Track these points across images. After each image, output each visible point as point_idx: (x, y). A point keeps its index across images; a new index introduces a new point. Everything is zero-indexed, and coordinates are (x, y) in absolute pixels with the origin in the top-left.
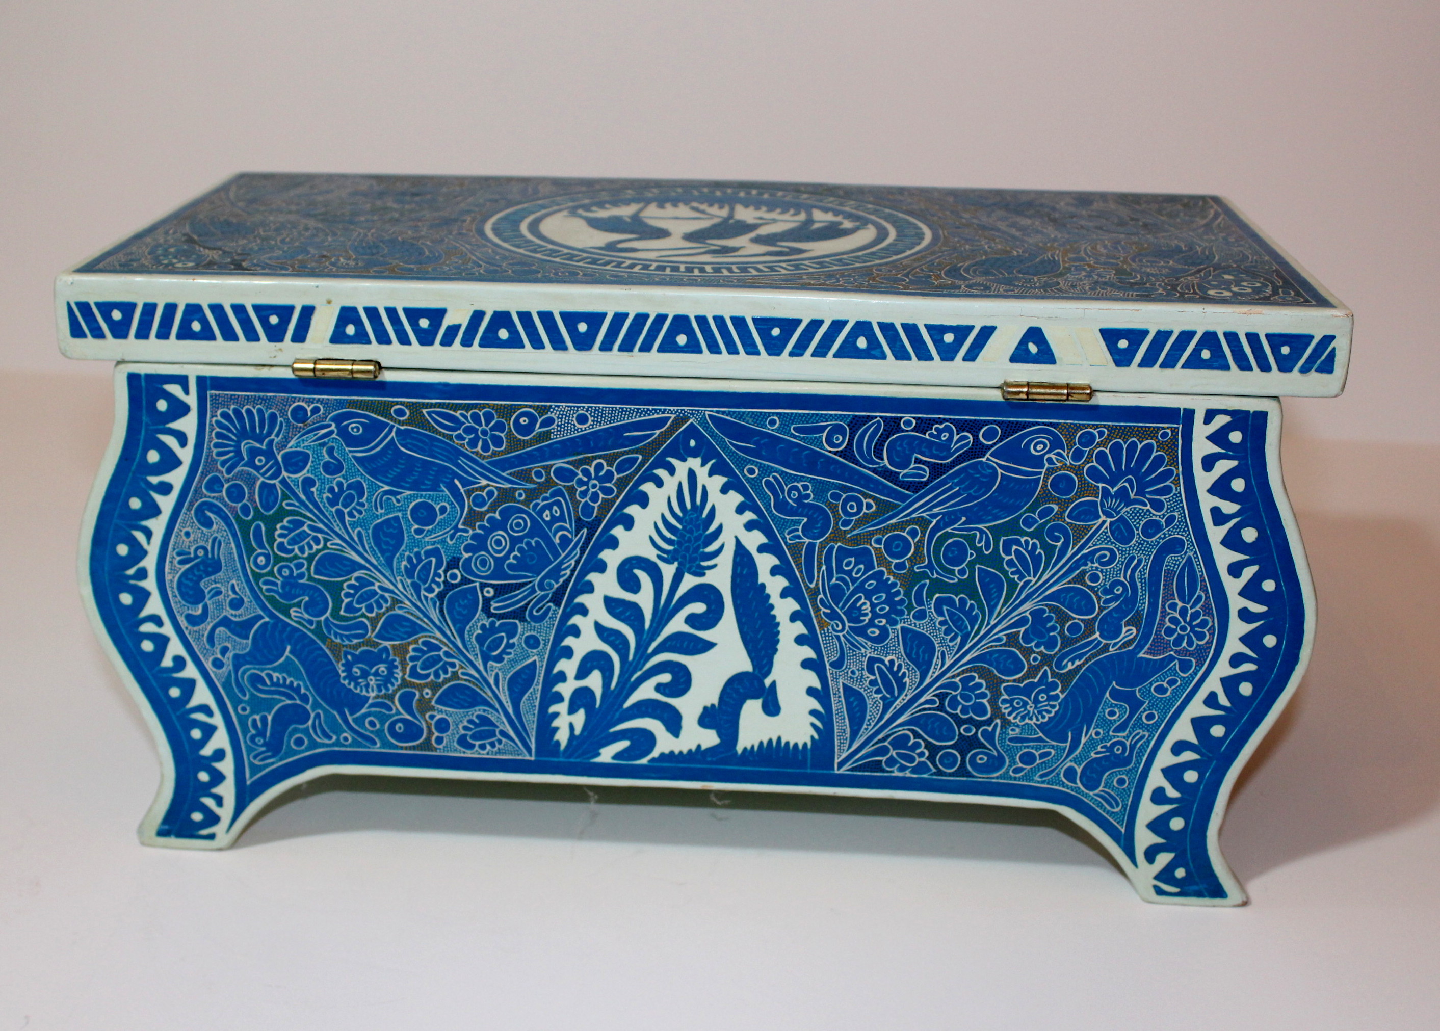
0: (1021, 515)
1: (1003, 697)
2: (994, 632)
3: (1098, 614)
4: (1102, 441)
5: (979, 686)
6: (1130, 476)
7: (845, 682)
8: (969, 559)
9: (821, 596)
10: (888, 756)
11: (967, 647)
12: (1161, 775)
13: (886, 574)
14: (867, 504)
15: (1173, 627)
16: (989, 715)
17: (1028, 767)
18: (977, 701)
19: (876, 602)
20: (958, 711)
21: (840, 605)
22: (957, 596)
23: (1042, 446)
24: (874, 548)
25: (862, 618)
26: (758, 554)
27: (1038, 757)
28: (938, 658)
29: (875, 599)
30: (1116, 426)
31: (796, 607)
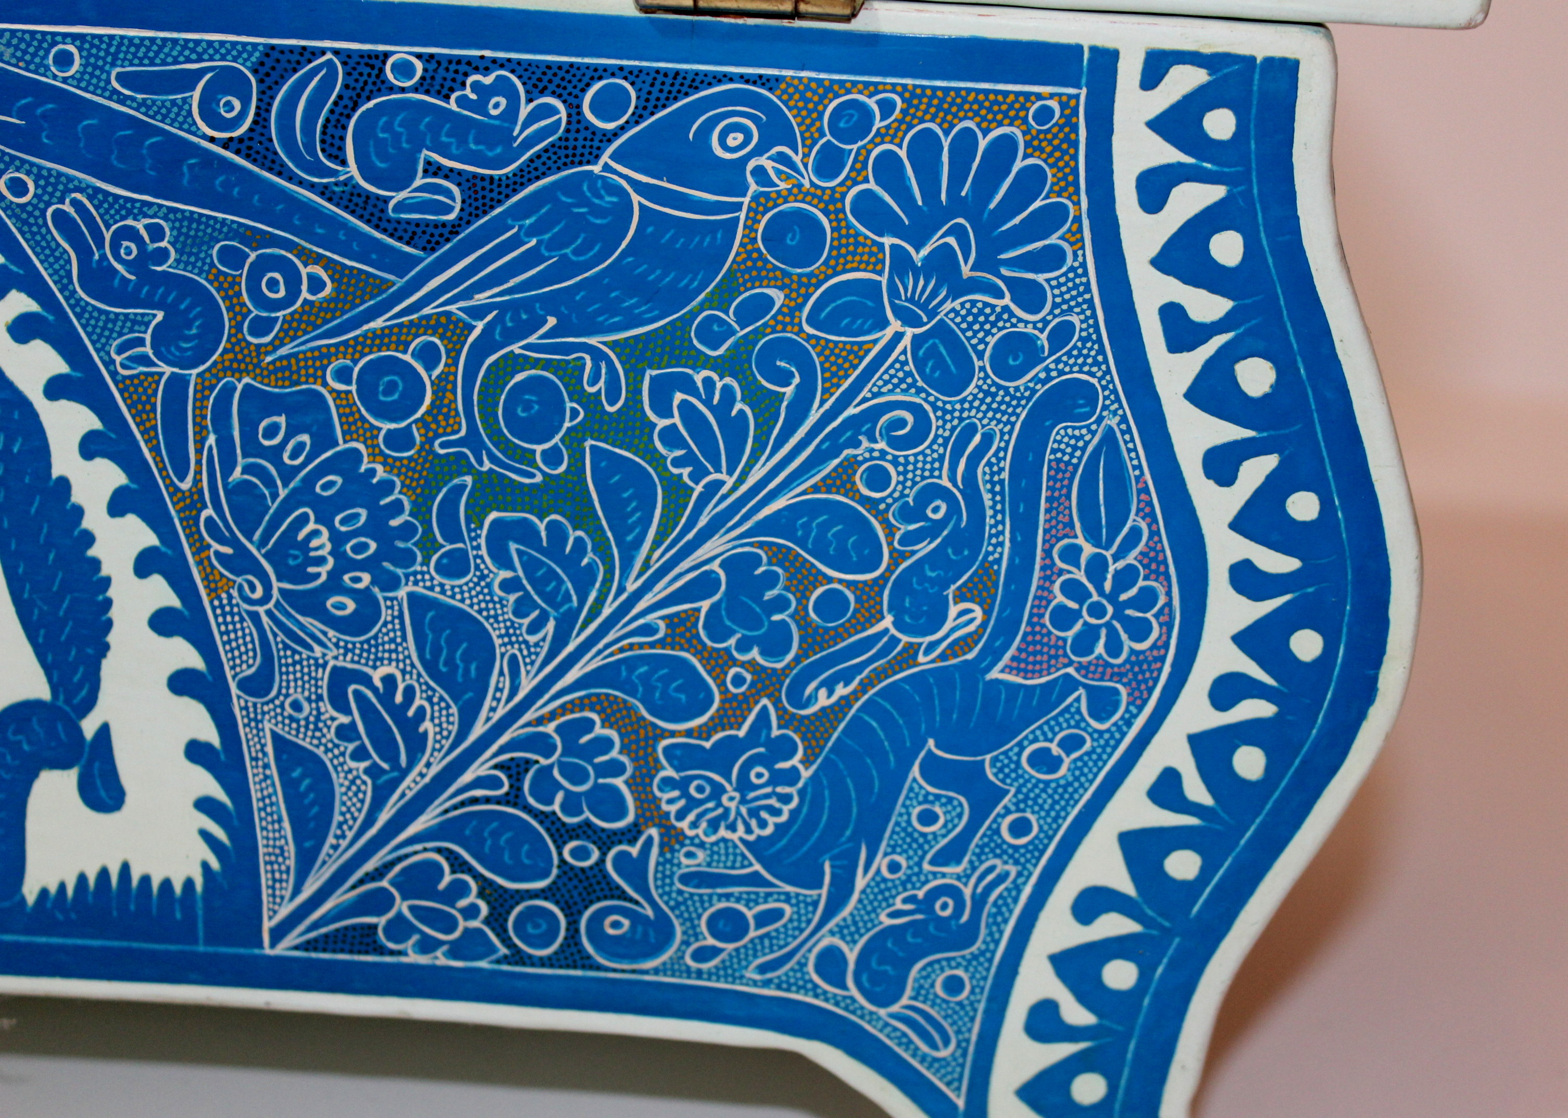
0: (693, 315)
1: (662, 774)
2: (634, 611)
3: (890, 570)
4: (888, 127)
5: (604, 744)
6: (960, 220)
7: (278, 730)
8: (567, 424)
9: (209, 512)
10: (391, 914)
11: (570, 648)
12: (1048, 970)
13: (366, 459)
14: (311, 277)
15: (1073, 605)
16: (630, 818)
17: (730, 947)
18: (601, 781)
19: (343, 529)
20: (556, 807)
21: (257, 535)
22: (541, 519)
23: (740, 137)
24: (332, 391)
25: (312, 570)
26: (46, 401)
27: (752, 923)
28: (501, 673)
29: (342, 522)
30: (923, 88)
31: (150, 539)
